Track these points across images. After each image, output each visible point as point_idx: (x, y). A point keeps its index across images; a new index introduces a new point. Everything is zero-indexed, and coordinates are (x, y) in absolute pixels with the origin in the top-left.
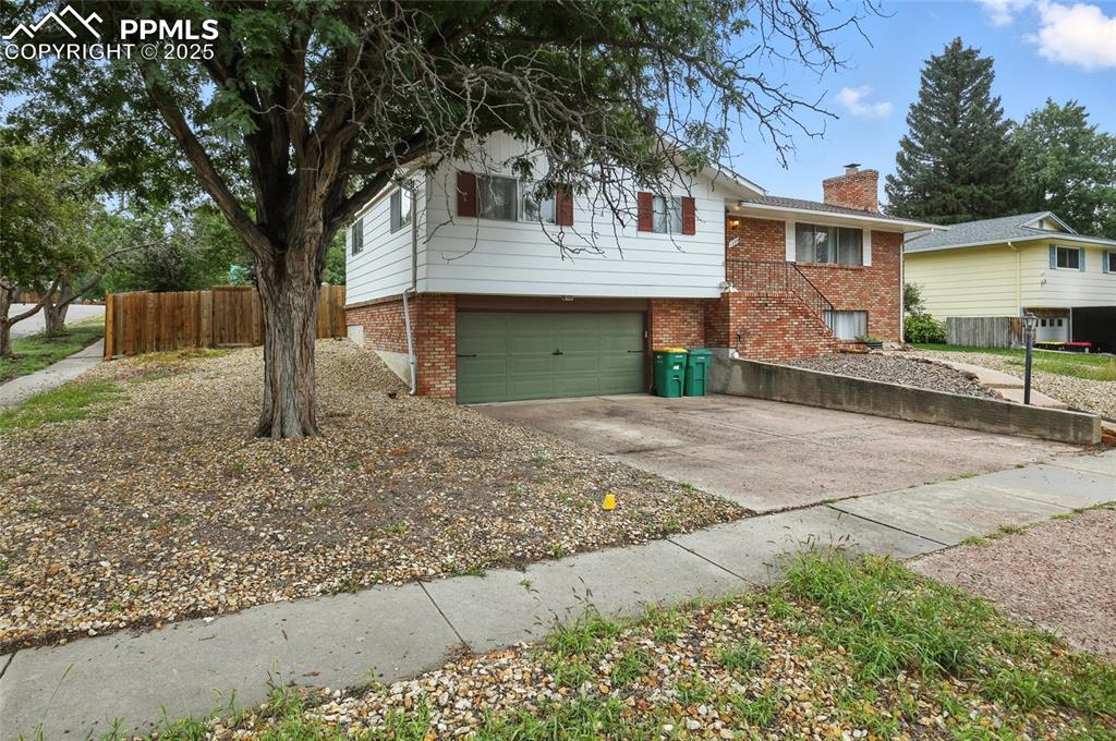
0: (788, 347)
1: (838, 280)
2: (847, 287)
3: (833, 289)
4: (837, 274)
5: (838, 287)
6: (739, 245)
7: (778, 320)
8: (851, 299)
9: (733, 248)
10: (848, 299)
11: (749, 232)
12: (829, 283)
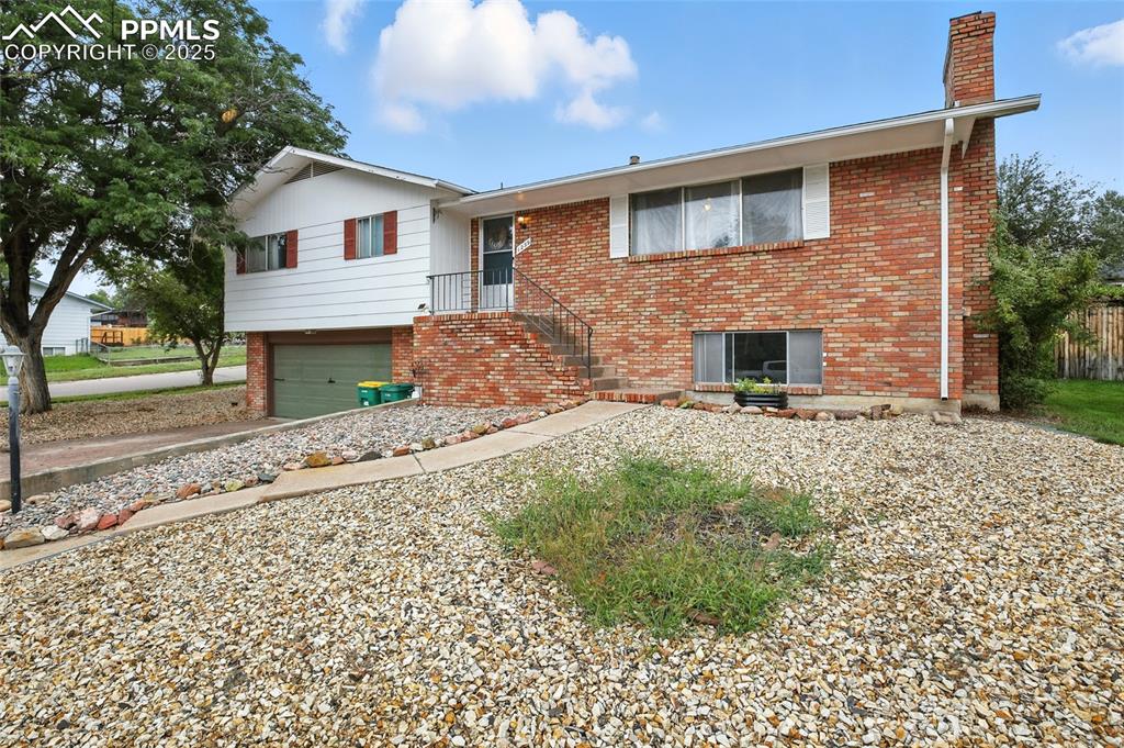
0: (494, 389)
1: (731, 274)
2: (757, 286)
3: (718, 293)
4: (728, 265)
5: (731, 288)
6: (532, 247)
7: (477, 350)
8: (769, 309)
9: (522, 254)
10: (758, 309)
11: (548, 226)
12: (708, 282)
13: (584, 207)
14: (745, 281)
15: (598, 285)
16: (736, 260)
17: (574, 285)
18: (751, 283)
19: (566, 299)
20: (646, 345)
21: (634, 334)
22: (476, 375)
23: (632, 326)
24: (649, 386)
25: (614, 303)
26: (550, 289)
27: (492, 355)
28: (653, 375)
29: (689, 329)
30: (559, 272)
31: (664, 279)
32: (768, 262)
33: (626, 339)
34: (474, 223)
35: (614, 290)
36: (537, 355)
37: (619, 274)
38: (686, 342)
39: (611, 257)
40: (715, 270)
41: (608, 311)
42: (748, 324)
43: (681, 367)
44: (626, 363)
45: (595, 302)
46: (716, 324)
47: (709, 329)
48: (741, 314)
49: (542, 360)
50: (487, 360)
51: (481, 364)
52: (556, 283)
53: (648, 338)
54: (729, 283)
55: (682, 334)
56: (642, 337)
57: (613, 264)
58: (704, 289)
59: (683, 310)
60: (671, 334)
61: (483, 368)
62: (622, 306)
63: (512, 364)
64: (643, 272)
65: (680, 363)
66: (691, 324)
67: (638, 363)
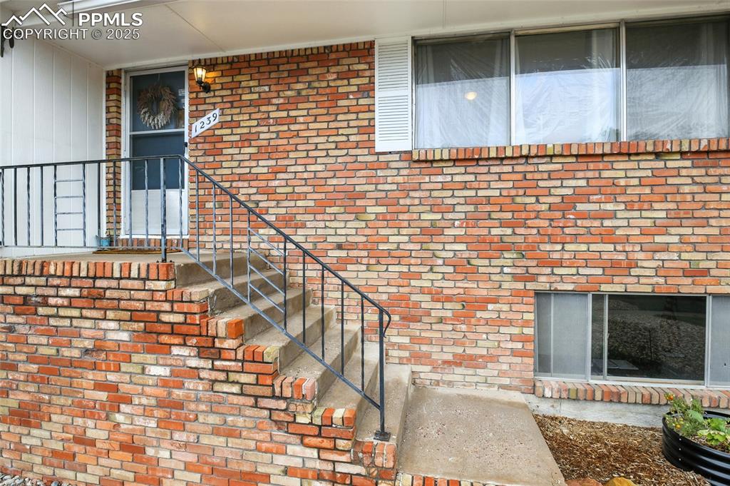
1: (612, 190)
2: (663, 214)
3: (587, 223)
4: (606, 174)
5: (613, 215)
6: (222, 125)
7: (87, 351)
8: (685, 256)
9: (204, 138)
10: (664, 256)
11: (252, 89)
12: (567, 204)
13: (325, 57)
14: (641, 204)
15: (351, 202)
16: (621, 166)
17: (304, 196)
18: (651, 209)
19: (289, 220)
20: (448, 310)
21: (422, 291)
22: (86, 410)
23: (418, 276)
24: (450, 384)
25: (382, 232)
26: (257, 203)
27: (124, 367)
28: (460, 365)
29: (530, 286)
30: (275, 172)
31: (481, 193)
32: (684, 172)
33: (405, 298)
34: (113, 79)
35: (382, 209)
36: (244, 378)
37: (392, 180)
38: (524, 308)
39: (378, 149)
40: (583, 183)
41: (371, 247)
42: (643, 282)
43: (514, 353)
44: (406, 340)
45: (347, 229)
46: (584, 280)
47: (570, 287)
48: (633, 264)
49: (258, 391)
50: (112, 377)
51: (99, 386)
52: (269, 193)
53: (449, 299)
54: (610, 207)
55: (516, 293)
56: (437, 296)
57: (380, 162)
58: (559, 214)
59: (519, 251)
60: (494, 293)
61: (103, 396)
62: (396, 239)
63: (178, 393)
64: (440, 178)
65: (510, 345)
66: (533, 278)
67: (430, 342)
